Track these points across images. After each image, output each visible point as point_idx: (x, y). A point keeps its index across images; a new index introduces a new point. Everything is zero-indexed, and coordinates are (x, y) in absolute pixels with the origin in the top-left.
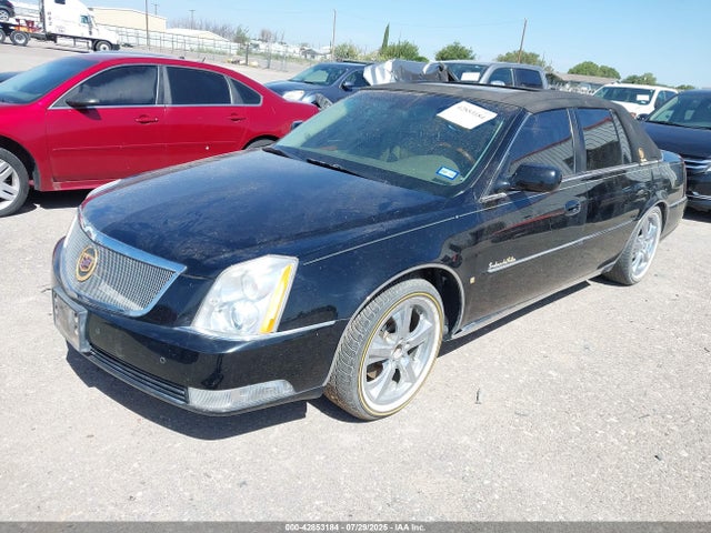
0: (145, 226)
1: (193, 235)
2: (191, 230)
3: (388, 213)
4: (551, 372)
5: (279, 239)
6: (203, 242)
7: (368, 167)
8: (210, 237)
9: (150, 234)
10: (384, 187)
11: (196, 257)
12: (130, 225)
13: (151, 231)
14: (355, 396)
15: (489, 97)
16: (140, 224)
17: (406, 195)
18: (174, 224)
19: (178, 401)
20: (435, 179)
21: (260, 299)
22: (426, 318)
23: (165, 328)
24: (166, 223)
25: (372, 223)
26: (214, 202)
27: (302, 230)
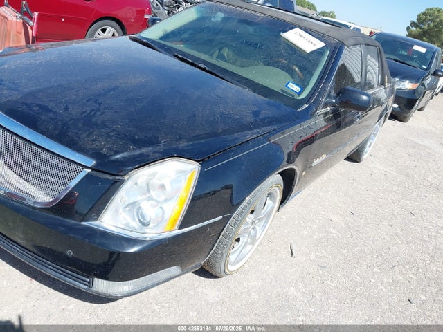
0: (46, 109)
1: (97, 125)
2: (94, 120)
3: (261, 120)
4: (331, 230)
5: (180, 139)
6: (108, 136)
7: (228, 71)
8: (114, 130)
9: (53, 119)
10: (248, 93)
11: (104, 151)
12: (28, 106)
13: (51, 115)
14: (223, 266)
15: (316, 28)
16: (39, 106)
17: (269, 104)
18: (75, 111)
19: (81, 285)
20: (282, 90)
21: (166, 200)
22: (271, 199)
23: (72, 222)
24: (66, 109)
25: (250, 129)
26: (111, 90)
27: (197, 132)
